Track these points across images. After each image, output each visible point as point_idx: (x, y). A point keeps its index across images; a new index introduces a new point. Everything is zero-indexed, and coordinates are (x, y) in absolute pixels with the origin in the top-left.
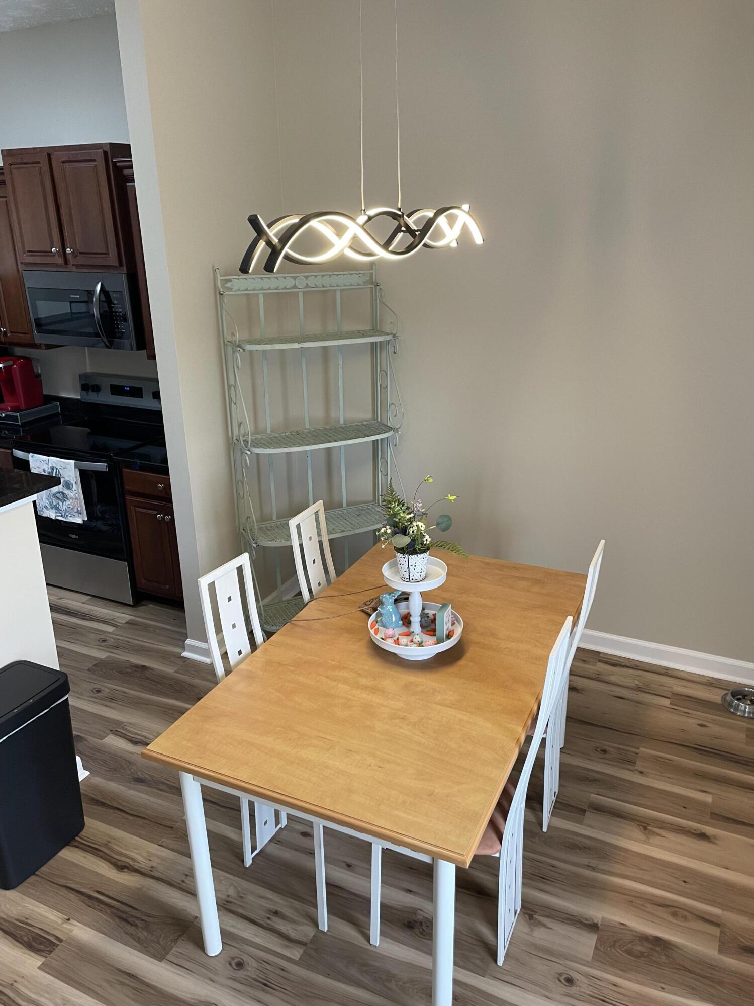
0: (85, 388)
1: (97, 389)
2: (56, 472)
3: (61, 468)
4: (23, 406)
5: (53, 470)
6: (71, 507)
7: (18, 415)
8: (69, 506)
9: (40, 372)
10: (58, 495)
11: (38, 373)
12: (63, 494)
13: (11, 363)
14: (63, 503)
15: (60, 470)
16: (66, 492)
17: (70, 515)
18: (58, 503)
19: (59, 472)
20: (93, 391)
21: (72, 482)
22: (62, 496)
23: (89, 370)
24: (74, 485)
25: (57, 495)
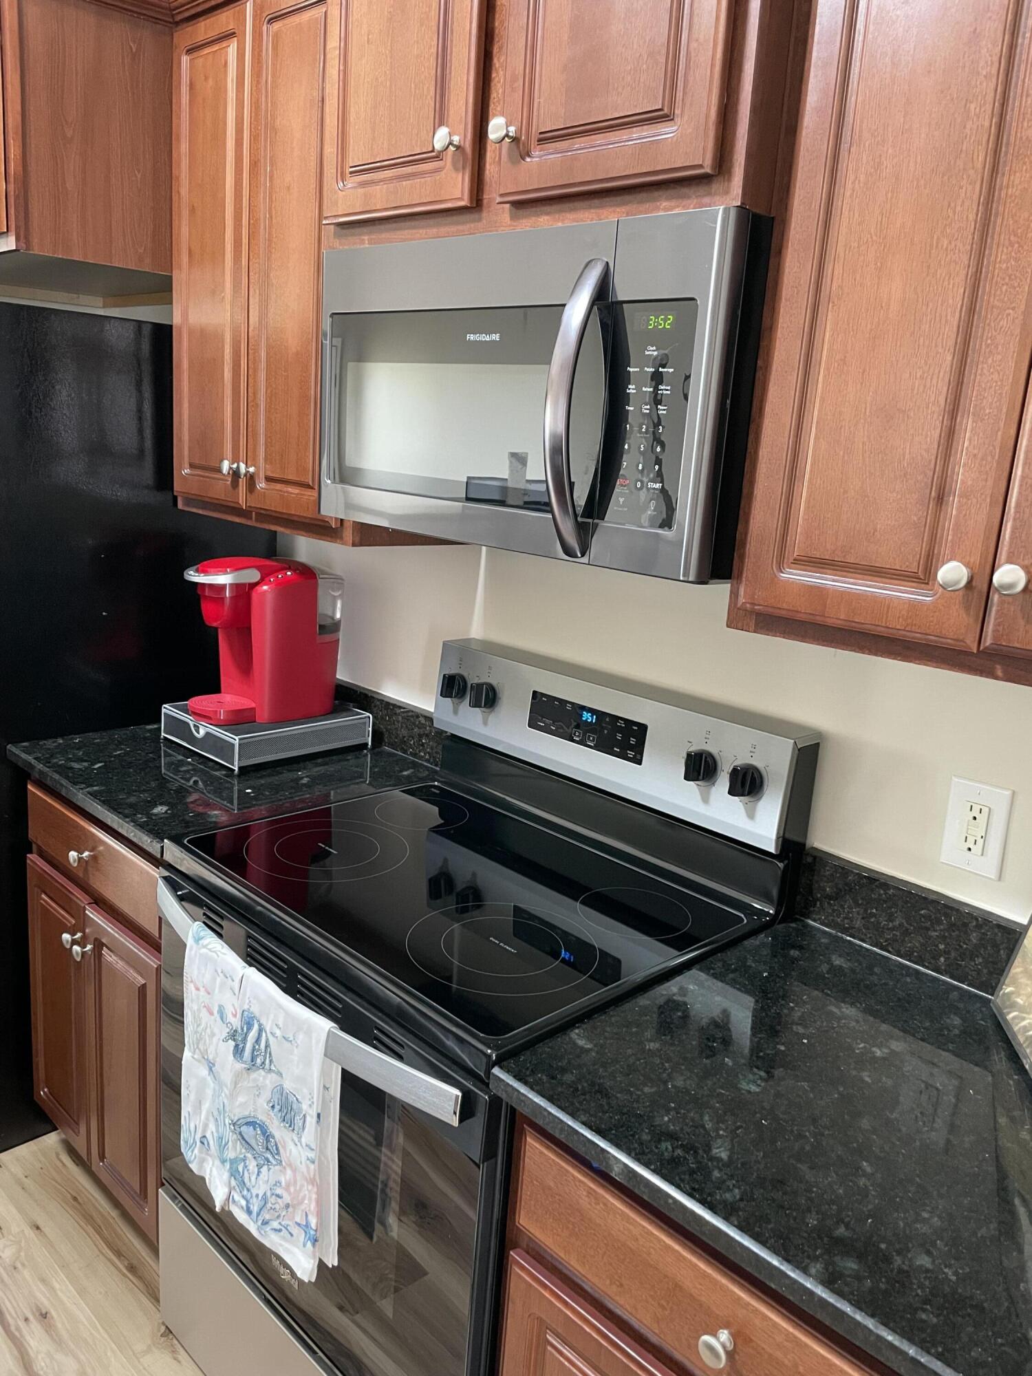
0: (452, 686)
1: (487, 698)
2: (258, 1041)
3: (278, 1033)
4: (264, 714)
5: (250, 1027)
6: (287, 1198)
7: (237, 743)
8: (279, 1191)
9: (338, 616)
10: (248, 1131)
11: (333, 618)
12: (267, 1136)
13: (252, 575)
14: (259, 1167)
15: (271, 1039)
16: (278, 1130)
17: (275, 1224)
18: (244, 1160)
19: (267, 1041)
20: (476, 704)
21: (305, 1107)
22: (261, 1139)
23: (477, 630)
24: (311, 1121)
25: (244, 1129)
